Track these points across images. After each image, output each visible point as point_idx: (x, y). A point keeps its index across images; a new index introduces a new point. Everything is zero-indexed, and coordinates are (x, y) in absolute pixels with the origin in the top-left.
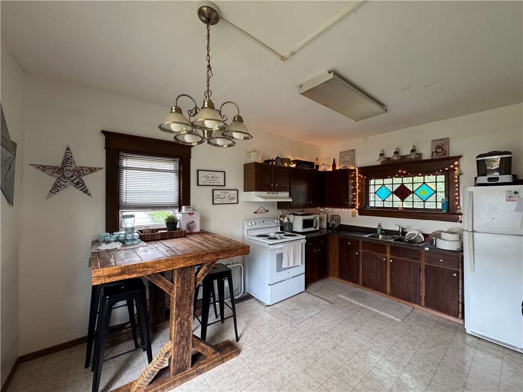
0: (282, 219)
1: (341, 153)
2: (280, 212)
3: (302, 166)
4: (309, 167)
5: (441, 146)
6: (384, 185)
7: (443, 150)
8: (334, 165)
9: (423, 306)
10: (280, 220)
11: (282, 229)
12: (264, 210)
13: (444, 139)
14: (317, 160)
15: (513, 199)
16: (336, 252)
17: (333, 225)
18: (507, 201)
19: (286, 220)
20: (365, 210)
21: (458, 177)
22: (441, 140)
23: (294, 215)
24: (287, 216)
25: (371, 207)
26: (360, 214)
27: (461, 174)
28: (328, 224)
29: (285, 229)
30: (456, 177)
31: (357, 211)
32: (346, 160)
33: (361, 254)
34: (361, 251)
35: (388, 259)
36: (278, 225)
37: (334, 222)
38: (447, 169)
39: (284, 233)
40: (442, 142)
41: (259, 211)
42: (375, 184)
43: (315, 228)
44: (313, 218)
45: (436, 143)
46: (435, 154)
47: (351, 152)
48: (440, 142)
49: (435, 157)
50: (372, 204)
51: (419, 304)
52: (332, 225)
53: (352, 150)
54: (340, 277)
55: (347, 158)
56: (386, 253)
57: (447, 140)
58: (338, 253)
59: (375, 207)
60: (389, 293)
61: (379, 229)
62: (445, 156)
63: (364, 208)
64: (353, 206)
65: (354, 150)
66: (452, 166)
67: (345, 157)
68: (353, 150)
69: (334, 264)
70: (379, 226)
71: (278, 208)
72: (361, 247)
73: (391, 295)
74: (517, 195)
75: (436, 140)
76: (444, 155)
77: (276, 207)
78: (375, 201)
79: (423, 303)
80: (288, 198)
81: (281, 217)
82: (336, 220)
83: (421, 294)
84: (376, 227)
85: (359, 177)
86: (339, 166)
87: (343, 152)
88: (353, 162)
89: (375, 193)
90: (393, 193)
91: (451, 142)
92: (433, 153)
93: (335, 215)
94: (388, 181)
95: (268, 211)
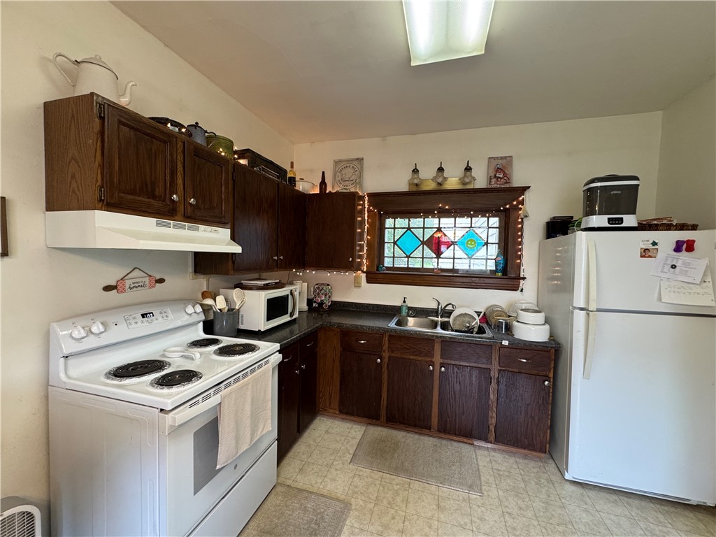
0: (209, 302)
1: (337, 163)
2: (203, 283)
3: (263, 170)
4: (278, 177)
5: (501, 168)
6: (409, 229)
7: (505, 174)
8: (323, 184)
9: (491, 443)
10: (202, 305)
11: (209, 327)
12: (147, 280)
13: (505, 158)
14: (292, 167)
15: (650, 254)
16: (334, 361)
17: (321, 304)
18: (642, 257)
19: (220, 303)
20: (378, 275)
21: (522, 219)
22: (502, 158)
23: (244, 287)
24: (222, 291)
25: (388, 268)
26: (369, 281)
27: (526, 216)
28: (310, 302)
29: (217, 328)
30: (520, 220)
31: (364, 275)
32: (347, 176)
33: (386, 360)
34: (386, 355)
35: (437, 366)
36: (195, 318)
37: (323, 298)
38: (508, 206)
39: (215, 342)
40: (503, 162)
41: (128, 283)
42: (395, 226)
43: (291, 315)
44: (288, 293)
45: (494, 163)
46: (494, 181)
47: (355, 163)
48: (500, 162)
49: (495, 185)
50: (388, 263)
51: (486, 440)
52: (319, 304)
53: (357, 159)
54: (341, 412)
55: (348, 173)
56: (432, 356)
57: (509, 159)
58: (337, 364)
59: (393, 268)
60: (436, 428)
61: (404, 308)
62: (507, 186)
63: (378, 270)
64: (358, 267)
65: (362, 159)
66: (515, 203)
67: (344, 172)
68: (360, 160)
69: (329, 385)
70: (404, 302)
71: (196, 271)
72: (386, 346)
73: (439, 431)
74: (656, 247)
75: (494, 158)
76: (506, 183)
77: (191, 269)
78: (393, 258)
79: (492, 436)
80: (228, 244)
81: (205, 295)
82: (326, 295)
83: (490, 422)
84: (398, 303)
85: (369, 211)
86: (333, 187)
87: (340, 161)
88: (359, 182)
89: (395, 243)
90: (423, 243)
91: (515, 162)
92: (491, 179)
93: (323, 284)
94: (416, 222)
95: (161, 281)
